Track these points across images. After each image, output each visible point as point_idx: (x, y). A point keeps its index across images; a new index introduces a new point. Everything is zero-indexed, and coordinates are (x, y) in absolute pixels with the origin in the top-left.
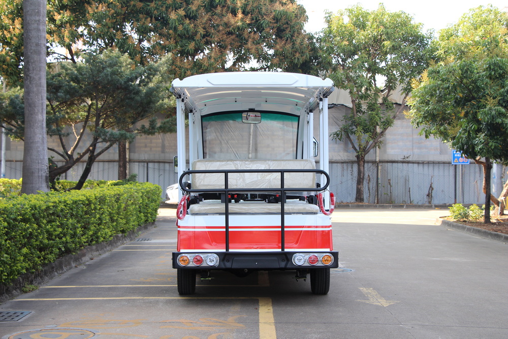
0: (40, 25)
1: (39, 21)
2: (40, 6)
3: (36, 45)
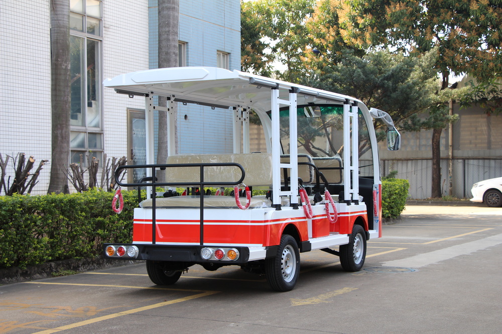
0: (169, 35)
1: (169, 31)
2: (169, 18)
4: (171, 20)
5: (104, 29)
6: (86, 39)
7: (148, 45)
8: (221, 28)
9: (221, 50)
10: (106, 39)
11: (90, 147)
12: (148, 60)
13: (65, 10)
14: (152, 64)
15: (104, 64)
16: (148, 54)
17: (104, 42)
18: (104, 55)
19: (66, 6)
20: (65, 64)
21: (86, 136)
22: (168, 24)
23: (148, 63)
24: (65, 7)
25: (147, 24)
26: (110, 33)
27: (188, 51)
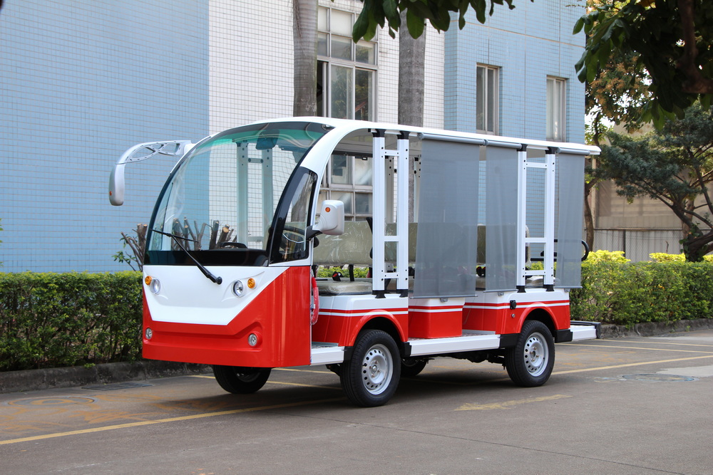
0: (412, 67)
2: (412, 45)
3: (407, 91)
4: (414, 48)
5: (379, 54)
6: (354, 69)
7: (443, 73)
8: (554, 43)
9: (554, 74)
10: (383, 68)
11: (358, 211)
12: (443, 93)
13: (311, 36)
14: (449, 98)
15: (379, 102)
16: (443, 85)
17: (379, 72)
18: (379, 89)
19: (312, 30)
20: (309, 106)
21: (353, 197)
22: (410, 53)
23: (443, 97)
24: (311, 32)
25: (443, 44)
26: (388, 60)
27: (501, 79)
